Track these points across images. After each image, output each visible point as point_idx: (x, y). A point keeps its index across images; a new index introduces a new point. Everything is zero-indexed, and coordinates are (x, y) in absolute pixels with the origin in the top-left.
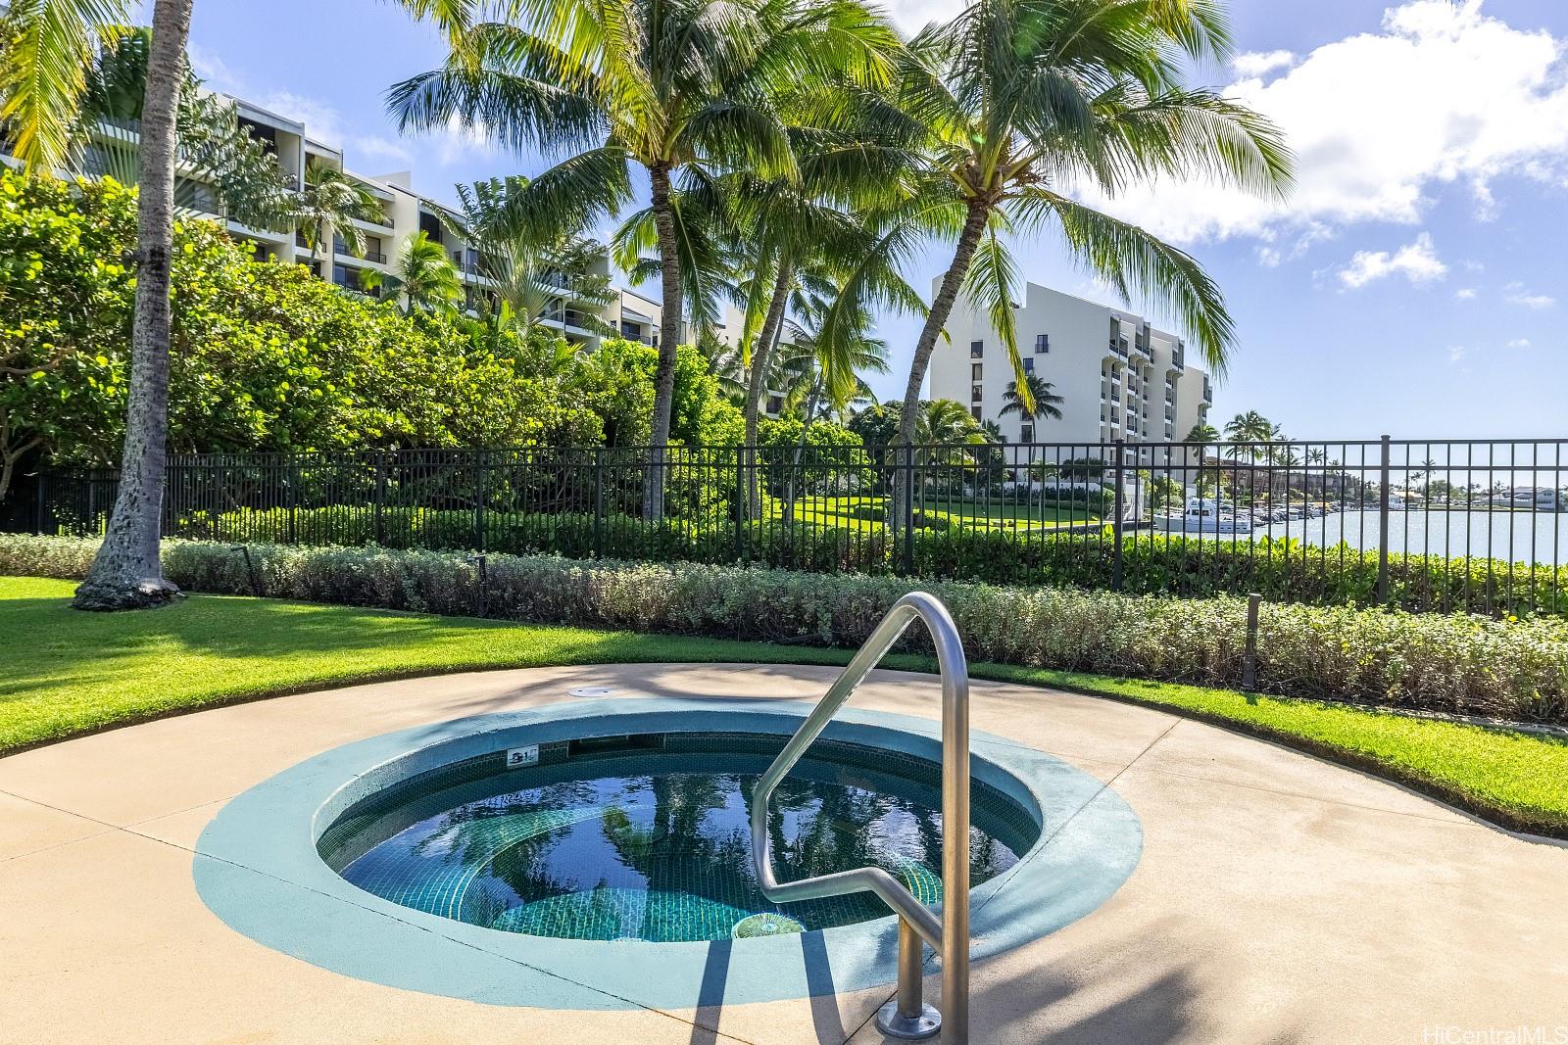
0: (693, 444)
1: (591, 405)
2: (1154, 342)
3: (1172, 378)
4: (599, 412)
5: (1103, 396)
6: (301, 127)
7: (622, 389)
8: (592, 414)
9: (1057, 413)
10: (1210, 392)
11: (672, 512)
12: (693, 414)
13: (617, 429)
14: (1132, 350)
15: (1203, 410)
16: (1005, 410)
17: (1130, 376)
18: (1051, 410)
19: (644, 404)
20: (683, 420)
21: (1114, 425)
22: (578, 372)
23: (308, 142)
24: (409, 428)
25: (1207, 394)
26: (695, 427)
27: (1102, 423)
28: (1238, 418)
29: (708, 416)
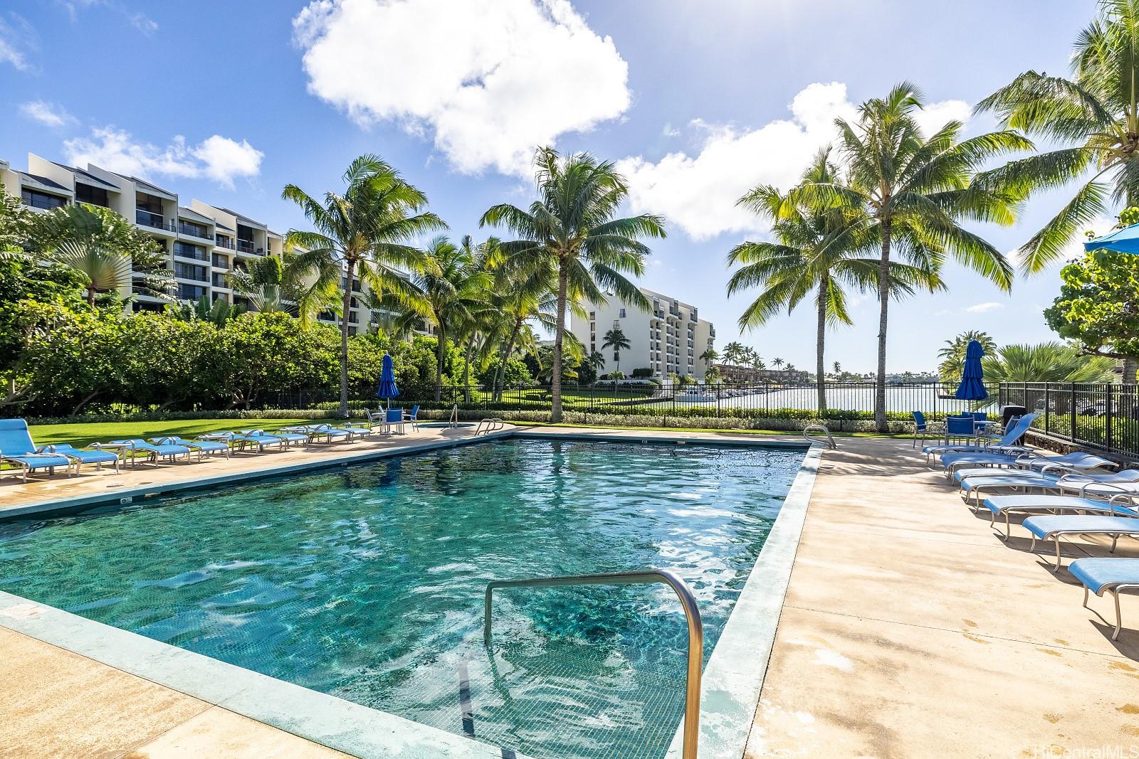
0: (450, 375)
1: (414, 364)
2: (681, 309)
3: (691, 327)
4: (417, 366)
5: (652, 338)
6: (265, 227)
7: (424, 356)
8: (415, 368)
9: (628, 347)
10: (714, 332)
11: (442, 399)
12: (450, 363)
13: (423, 371)
14: (668, 314)
15: (710, 342)
16: (604, 347)
17: (668, 327)
18: (626, 345)
19: (432, 362)
20: (447, 365)
21: (658, 352)
22: (408, 352)
23: (269, 232)
24: (361, 376)
25: (712, 333)
26: (450, 368)
27: (651, 351)
28: (730, 344)
29: (455, 364)
